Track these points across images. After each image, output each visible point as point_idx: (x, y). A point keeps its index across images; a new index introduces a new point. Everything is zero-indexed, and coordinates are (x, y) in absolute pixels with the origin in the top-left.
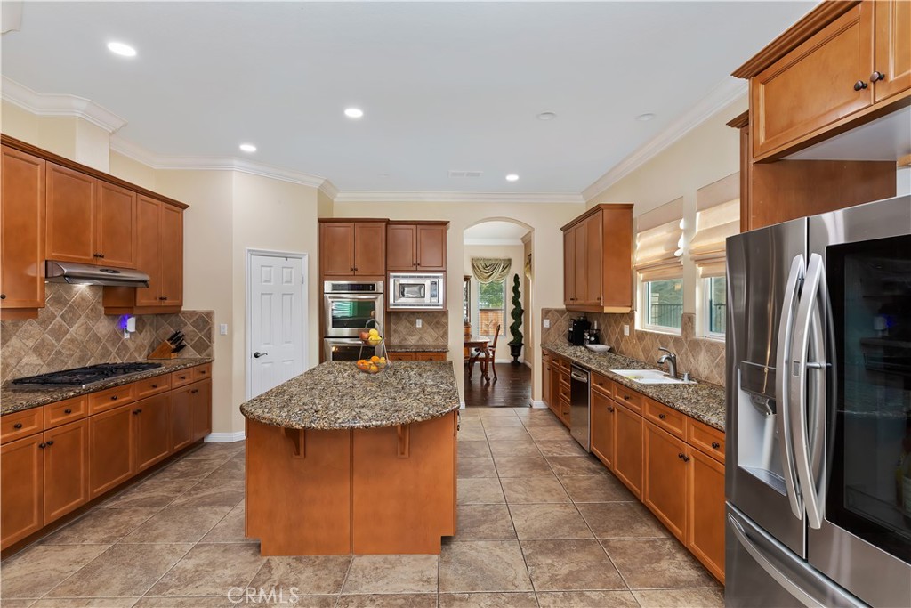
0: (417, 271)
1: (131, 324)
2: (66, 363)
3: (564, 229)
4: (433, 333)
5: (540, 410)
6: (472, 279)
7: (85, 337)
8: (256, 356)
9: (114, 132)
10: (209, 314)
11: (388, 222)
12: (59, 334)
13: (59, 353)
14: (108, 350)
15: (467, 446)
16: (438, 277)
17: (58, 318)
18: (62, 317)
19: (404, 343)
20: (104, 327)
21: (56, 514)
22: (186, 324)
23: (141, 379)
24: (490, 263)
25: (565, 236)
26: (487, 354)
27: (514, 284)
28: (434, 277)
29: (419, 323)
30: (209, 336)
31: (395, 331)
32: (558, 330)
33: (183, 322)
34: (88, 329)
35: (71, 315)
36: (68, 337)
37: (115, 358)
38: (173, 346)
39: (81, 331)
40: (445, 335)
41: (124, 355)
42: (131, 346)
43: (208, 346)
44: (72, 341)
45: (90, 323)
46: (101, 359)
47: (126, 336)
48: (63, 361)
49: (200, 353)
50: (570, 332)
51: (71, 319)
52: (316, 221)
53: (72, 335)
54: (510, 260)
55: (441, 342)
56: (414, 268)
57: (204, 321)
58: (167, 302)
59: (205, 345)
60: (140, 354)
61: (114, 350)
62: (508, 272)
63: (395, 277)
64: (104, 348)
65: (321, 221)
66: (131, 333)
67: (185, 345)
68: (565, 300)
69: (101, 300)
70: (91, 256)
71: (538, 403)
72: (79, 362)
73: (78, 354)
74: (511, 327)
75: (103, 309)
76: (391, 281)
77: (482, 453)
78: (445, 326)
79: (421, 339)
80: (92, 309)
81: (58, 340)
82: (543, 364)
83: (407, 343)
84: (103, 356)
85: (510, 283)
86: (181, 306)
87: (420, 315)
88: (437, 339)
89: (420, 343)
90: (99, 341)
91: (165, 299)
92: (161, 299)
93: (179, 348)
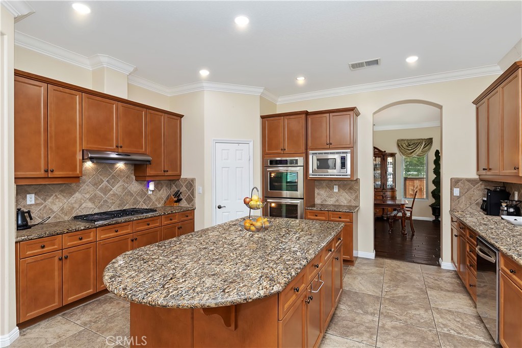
0: (329, 149)
1: (152, 186)
2: (110, 207)
3: (476, 102)
4: (347, 196)
5: (449, 271)
6: (398, 156)
7: (122, 193)
8: (220, 207)
9: (130, 74)
10: (193, 180)
11: (307, 113)
12: (105, 191)
13: (106, 201)
14: (138, 201)
15: (360, 299)
16: (346, 153)
17: (105, 182)
18: (107, 181)
19: (324, 203)
20: (135, 187)
21: (71, 299)
22: (182, 186)
23: (136, 220)
24: (413, 142)
25: (477, 109)
26: (404, 214)
27: (435, 158)
28: (343, 153)
29: (336, 189)
30: (193, 193)
31: (318, 194)
32: (470, 199)
33: (181, 185)
34: (124, 189)
35: (113, 180)
36: (111, 192)
37: (142, 205)
38: (176, 199)
39: (120, 190)
40: (357, 198)
41: (149, 203)
42: (153, 198)
43: (192, 200)
44: (114, 195)
45: (126, 185)
46: (133, 205)
47: (150, 193)
48: (108, 206)
49: (189, 204)
50: (484, 201)
51: (113, 182)
52: (259, 117)
53: (114, 192)
54: (431, 140)
55: (353, 204)
56: (328, 146)
57: (191, 184)
58: (170, 173)
59: (190, 200)
60: (159, 203)
61: (142, 201)
62: (429, 149)
63: (313, 154)
64: (135, 199)
65: (263, 117)
66: (153, 191)
67: (182, 199)
68: (478, 170)
69: (133, 172)
70: (115, 147)
71: (447, 263)
72: (119, 207)
73: (118, 202)
74: (432, 192)
75: (134, 177)
76: (310, 157)
77: (370, 310)
78: (357, 191)
79: (337, 200)
80: (127, 177)
81: (105, 194)
82: (452, 229)
83: (327, 203)
84: (134, 203)
85: (432, 157)
86: (180, 175)
87: (337, 183)
88: (350, 201)
89: (337, 204)
90: (132, 195)
91: (167, 171)
92: (164, 171)
93: (179, 200)
